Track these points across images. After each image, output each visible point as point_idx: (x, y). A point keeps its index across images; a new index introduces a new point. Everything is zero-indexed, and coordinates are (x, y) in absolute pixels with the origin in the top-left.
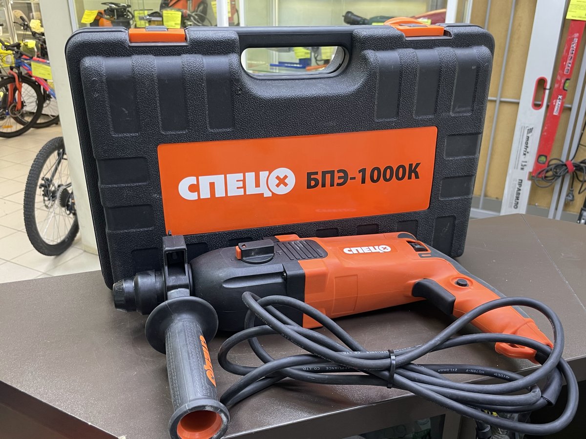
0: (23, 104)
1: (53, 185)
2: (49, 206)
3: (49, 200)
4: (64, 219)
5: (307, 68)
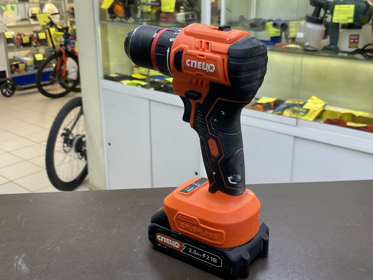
0: (67, 73)
1: (72, 134)
2: (67, 151)
4: (78, 162)
5: (277, 44)
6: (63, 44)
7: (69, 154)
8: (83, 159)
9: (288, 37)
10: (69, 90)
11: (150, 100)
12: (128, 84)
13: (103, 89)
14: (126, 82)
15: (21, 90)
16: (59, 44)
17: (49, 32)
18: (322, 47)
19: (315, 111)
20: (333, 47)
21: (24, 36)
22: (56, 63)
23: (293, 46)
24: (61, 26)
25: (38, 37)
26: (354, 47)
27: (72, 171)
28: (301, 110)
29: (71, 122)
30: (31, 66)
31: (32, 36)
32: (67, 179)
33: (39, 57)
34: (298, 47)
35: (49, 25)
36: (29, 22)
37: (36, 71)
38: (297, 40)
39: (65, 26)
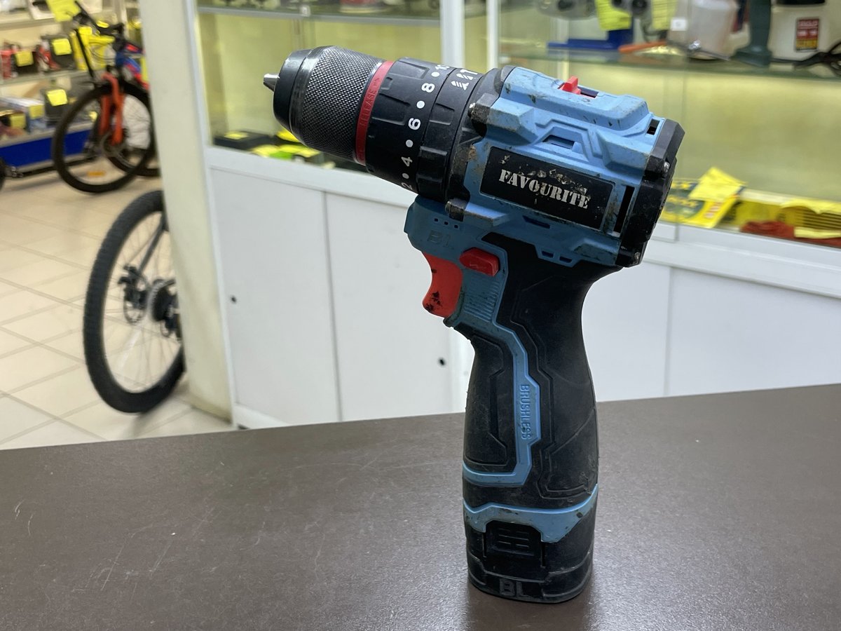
0: (124, 133)
1: (144, 279)
2: (135, 318)
3: (135, 307)
4: (161, 344)
5: (623, 48)
6: (112, 63)
7: (140, 324)
8: (173, 336)
9: (650, 29)
10: (132, 173)
11: (325, 192)
12: (272, 156)
13: (213, 169)
14: (266, 151)
15: (19, 176)
16: (103, 65)
17: (78, 36)
18: (732, 51)
19: (719, 204)
20: (757, 49)
21: (20, 48)
22: (99, 111)
23: (661, 50)
24: (106, 22)
25: (52, 51)
26: (808, 49)
27: (148, 366)
28: (685, 202)
29: (140, 250)
30: (38, 120)
31: (39, 47)
32: (137, 384)
33: (58, 98)
34: (674, 52)
35: (78, 20)
36: (30, 14)
37: (51, 132)
38: (671, 37)
39: (115, 21)
